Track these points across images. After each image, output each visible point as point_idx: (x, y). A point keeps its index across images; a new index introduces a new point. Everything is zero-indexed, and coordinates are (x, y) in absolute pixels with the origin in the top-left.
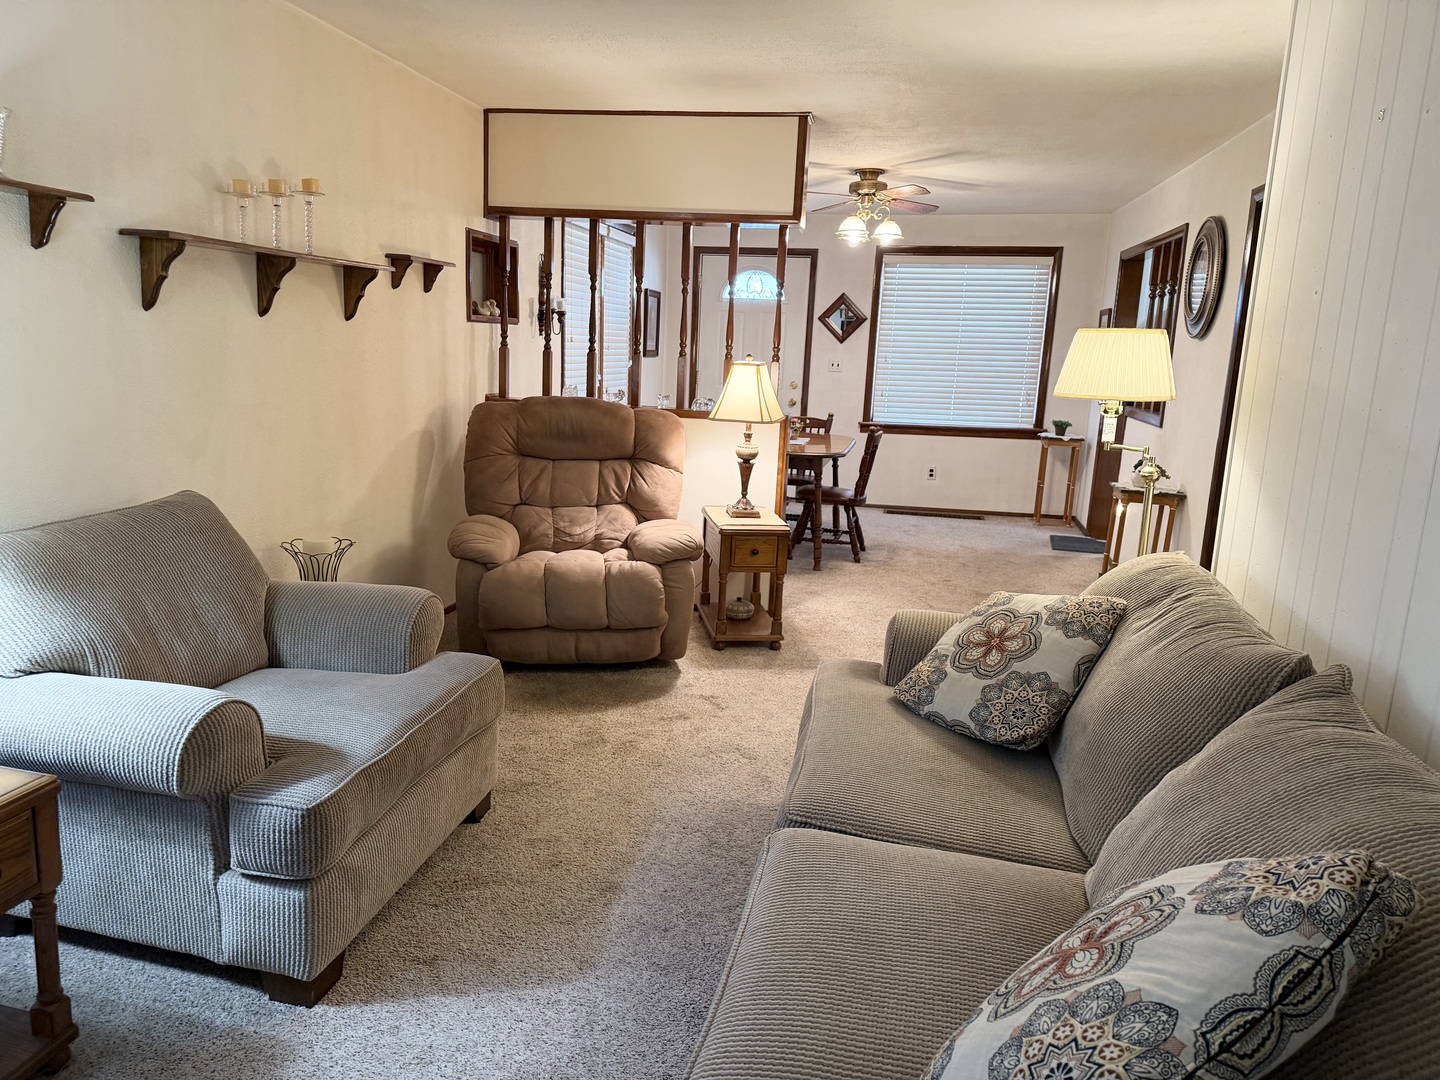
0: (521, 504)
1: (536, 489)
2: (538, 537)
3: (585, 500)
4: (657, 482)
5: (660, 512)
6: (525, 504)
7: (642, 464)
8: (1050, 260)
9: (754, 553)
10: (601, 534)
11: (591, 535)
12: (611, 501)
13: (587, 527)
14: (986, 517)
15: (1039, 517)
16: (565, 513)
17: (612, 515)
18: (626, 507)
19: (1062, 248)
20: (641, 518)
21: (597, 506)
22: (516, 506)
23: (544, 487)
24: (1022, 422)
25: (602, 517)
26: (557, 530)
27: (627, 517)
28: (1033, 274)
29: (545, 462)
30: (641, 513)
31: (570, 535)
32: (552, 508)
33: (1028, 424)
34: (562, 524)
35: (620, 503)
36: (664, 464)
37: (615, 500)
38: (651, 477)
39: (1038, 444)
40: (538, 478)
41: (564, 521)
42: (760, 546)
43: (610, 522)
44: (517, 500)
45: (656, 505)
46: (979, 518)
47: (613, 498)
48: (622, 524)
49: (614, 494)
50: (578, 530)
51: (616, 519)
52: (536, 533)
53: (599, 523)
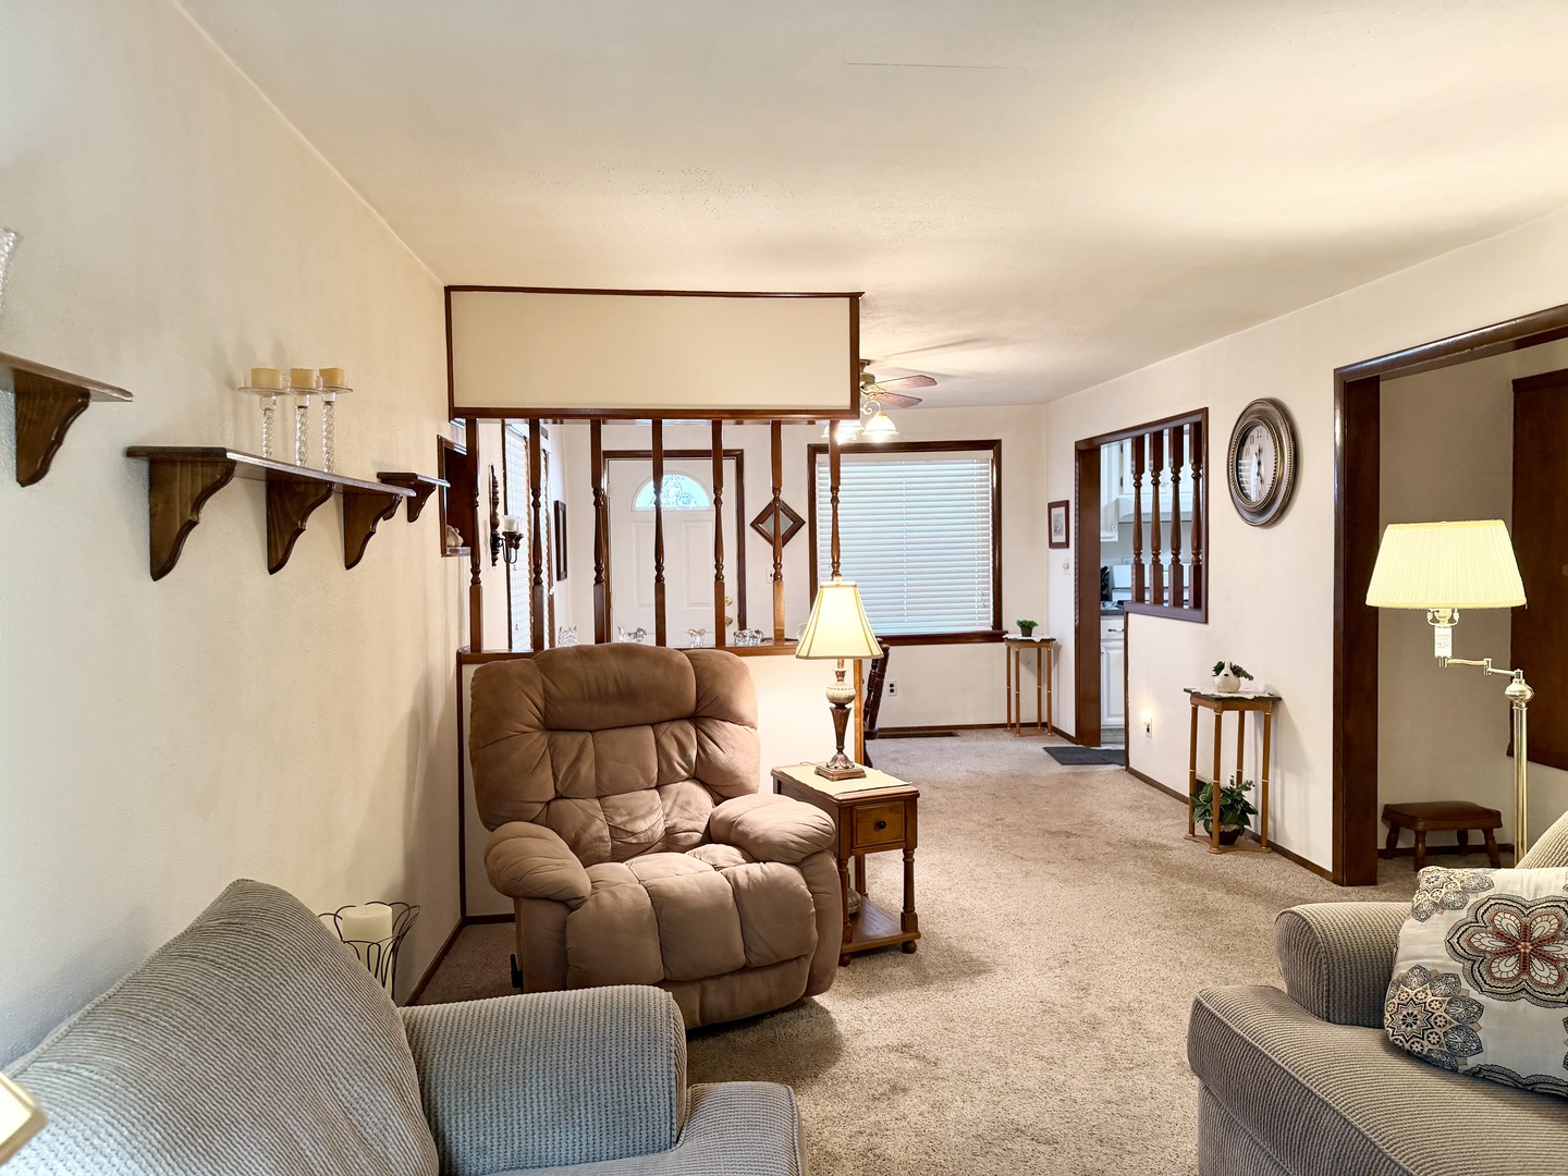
0: (556, 798)
1: (578, 773)
2: (591, 843)
3: (642, 781)
4: (733, 747)
5: (742, 784)
6: (562, 798)
7: (709, 723)
8: (989, 454)
9: (880, 825)
10: (674, 827)
11: (660, 830)
12: (676, 778)
13: (653, 819)
14: (959, 732)
15: (1016, 727)
16: (619, 803)
17: (682, 798)
18: (697, 784)
19: (1000, 441)
20: (719, 798)
21: (657, 787)
22: (548, 803)
23: (587, 769)
24: (980, 625)
25: (669, 803)
26: (614, 829)
27: (700, 797)
28: (975, 467)
29: (581, 736)
30: (714, 788)
31: (633, 834)
32: (599, 798)
33: (986, 625)
34: (618, 820)
35: (687, 779)
36: (737, 719)
37: (681, 776)
38: (725, 739)
39: (1002, 646)
40: (578, 759)
41: (621, 815)
42: (887, 817)
43: (682, 808)
44: (552, 794)
45: (736, 777)
46: (951, 735)
47: (678, 774)
48: (698, 809)
49: (679, 768)
50: (641, 826)
51: (688, 803)
52: (586, 838)
53: (667, 810)
